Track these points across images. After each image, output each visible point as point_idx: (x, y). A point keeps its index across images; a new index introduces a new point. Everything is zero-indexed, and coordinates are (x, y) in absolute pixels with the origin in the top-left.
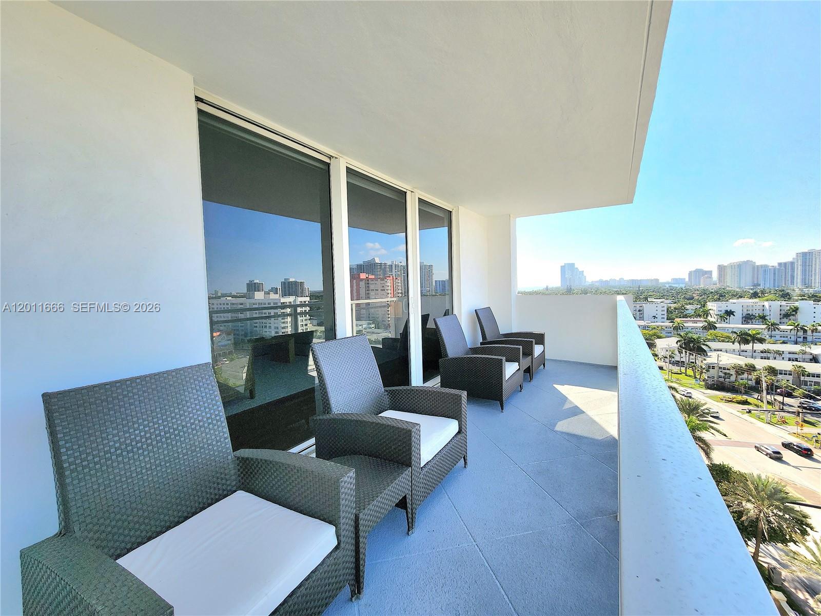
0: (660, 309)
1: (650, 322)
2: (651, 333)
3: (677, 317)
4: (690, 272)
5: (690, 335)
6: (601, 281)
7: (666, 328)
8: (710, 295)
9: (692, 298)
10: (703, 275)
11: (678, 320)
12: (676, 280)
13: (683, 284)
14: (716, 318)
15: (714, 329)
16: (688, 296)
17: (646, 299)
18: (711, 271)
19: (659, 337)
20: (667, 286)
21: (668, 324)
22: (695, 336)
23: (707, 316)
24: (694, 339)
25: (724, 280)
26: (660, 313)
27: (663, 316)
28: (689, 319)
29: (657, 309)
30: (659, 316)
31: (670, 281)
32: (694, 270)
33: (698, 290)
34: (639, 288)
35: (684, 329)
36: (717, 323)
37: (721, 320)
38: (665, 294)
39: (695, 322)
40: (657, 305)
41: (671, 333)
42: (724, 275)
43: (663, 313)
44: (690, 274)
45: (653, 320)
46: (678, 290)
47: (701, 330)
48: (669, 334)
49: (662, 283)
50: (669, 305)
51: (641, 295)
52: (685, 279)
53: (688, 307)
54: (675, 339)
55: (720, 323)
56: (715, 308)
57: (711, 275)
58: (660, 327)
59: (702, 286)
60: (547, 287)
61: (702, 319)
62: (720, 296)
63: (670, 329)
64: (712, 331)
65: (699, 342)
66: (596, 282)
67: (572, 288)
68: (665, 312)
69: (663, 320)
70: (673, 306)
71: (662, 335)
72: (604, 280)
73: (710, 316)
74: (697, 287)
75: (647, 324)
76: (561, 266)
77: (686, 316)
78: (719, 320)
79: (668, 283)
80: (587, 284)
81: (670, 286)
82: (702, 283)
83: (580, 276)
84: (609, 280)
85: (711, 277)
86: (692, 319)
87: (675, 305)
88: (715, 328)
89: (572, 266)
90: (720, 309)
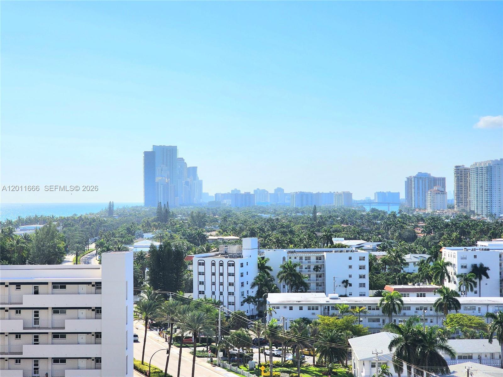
0: (356, 263)
1: (336, 295)
2: (339, 322)
3: (388, 282)
4: (408, 178)
5: (415, 327)
6: (235, 195)
7: (369, 309)
8: (445, 232)
9: (413, 238)
10: (430, 187)
11: (390, 289)
12: (384, 197)
13: (394, 204)
14: (457, 282)
15: (456, 309)
16: (407, 233)
17: (328, 239)
18: (444, 179)
19: (358, 333)
20: (368, 209)
21: (371, 299)
22: (425, 328)
23: (442, 279)
24: (423, 335)
25: (466, 197)
26: (356, 272)
27: (362, 281)
28: (410, 286)
29: (350, 263)
30: (355, 281)
31: (372, 198)
32: (415, 174)
33: (422, 220)
34: (315, 212)
35: (403, 312)
36: (460, 293)
37: (467, 288)
38: (365, 227)
39: (422, 293)
40: (350, 254)
41: (378, 320)
42: (466, 187)
43: (362, 272)
44: (409, 182)
45: (343, 291)
46: (389, 219)
47: (433, 313)
48: (375, 325)
49: (357, 203)
50: (374, 253)
51: (319, 231)
52: (398, 194)
53: (408, 257)
54: (387, 337)
55: (465, 294)
56: (454, 261)
57: (444, 186)
58: (357, 309)
59: (429, 210)
60: (111, 206)
61: (433, 286)
62: (461, 234)
63: (376, 312)
64: (452, 313)
65: (432, 342)
66: (225, 196)
67: (171, 210)
68: (366, 272)
69: (362, 290)
70: (380, 254)
71: (361, 326)
72: (242, 192)
73: (446, 278)
74: (421, 213)
75: (332, 302)
76: (146, 154)
77: (404, 280)
78: (463, 288)
79: (370, 203)
80: (205, 201)
81: (373, 210)
82: (428, 204)
83: (188, 180)
84: (252, 193)
85: (443, 193)
86: (416, 286)
87: (384, 253)
88: (457, 306)
89: (170, 152)
90: (464, 262)
